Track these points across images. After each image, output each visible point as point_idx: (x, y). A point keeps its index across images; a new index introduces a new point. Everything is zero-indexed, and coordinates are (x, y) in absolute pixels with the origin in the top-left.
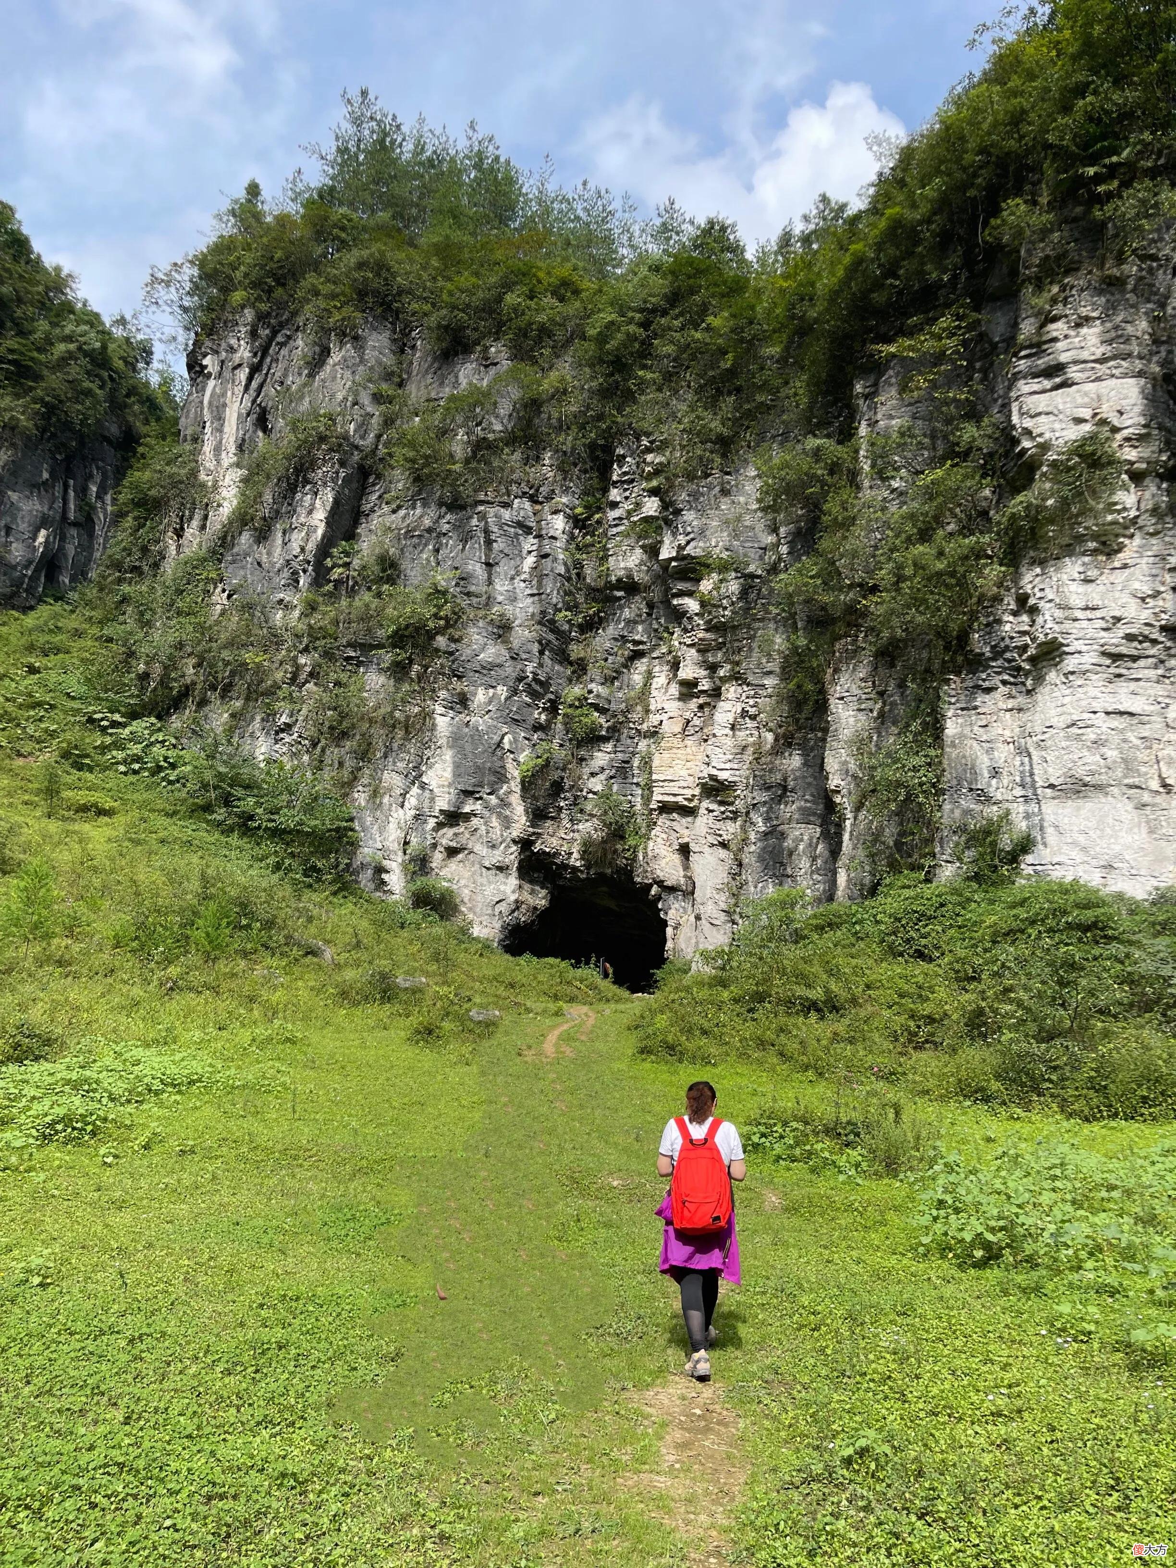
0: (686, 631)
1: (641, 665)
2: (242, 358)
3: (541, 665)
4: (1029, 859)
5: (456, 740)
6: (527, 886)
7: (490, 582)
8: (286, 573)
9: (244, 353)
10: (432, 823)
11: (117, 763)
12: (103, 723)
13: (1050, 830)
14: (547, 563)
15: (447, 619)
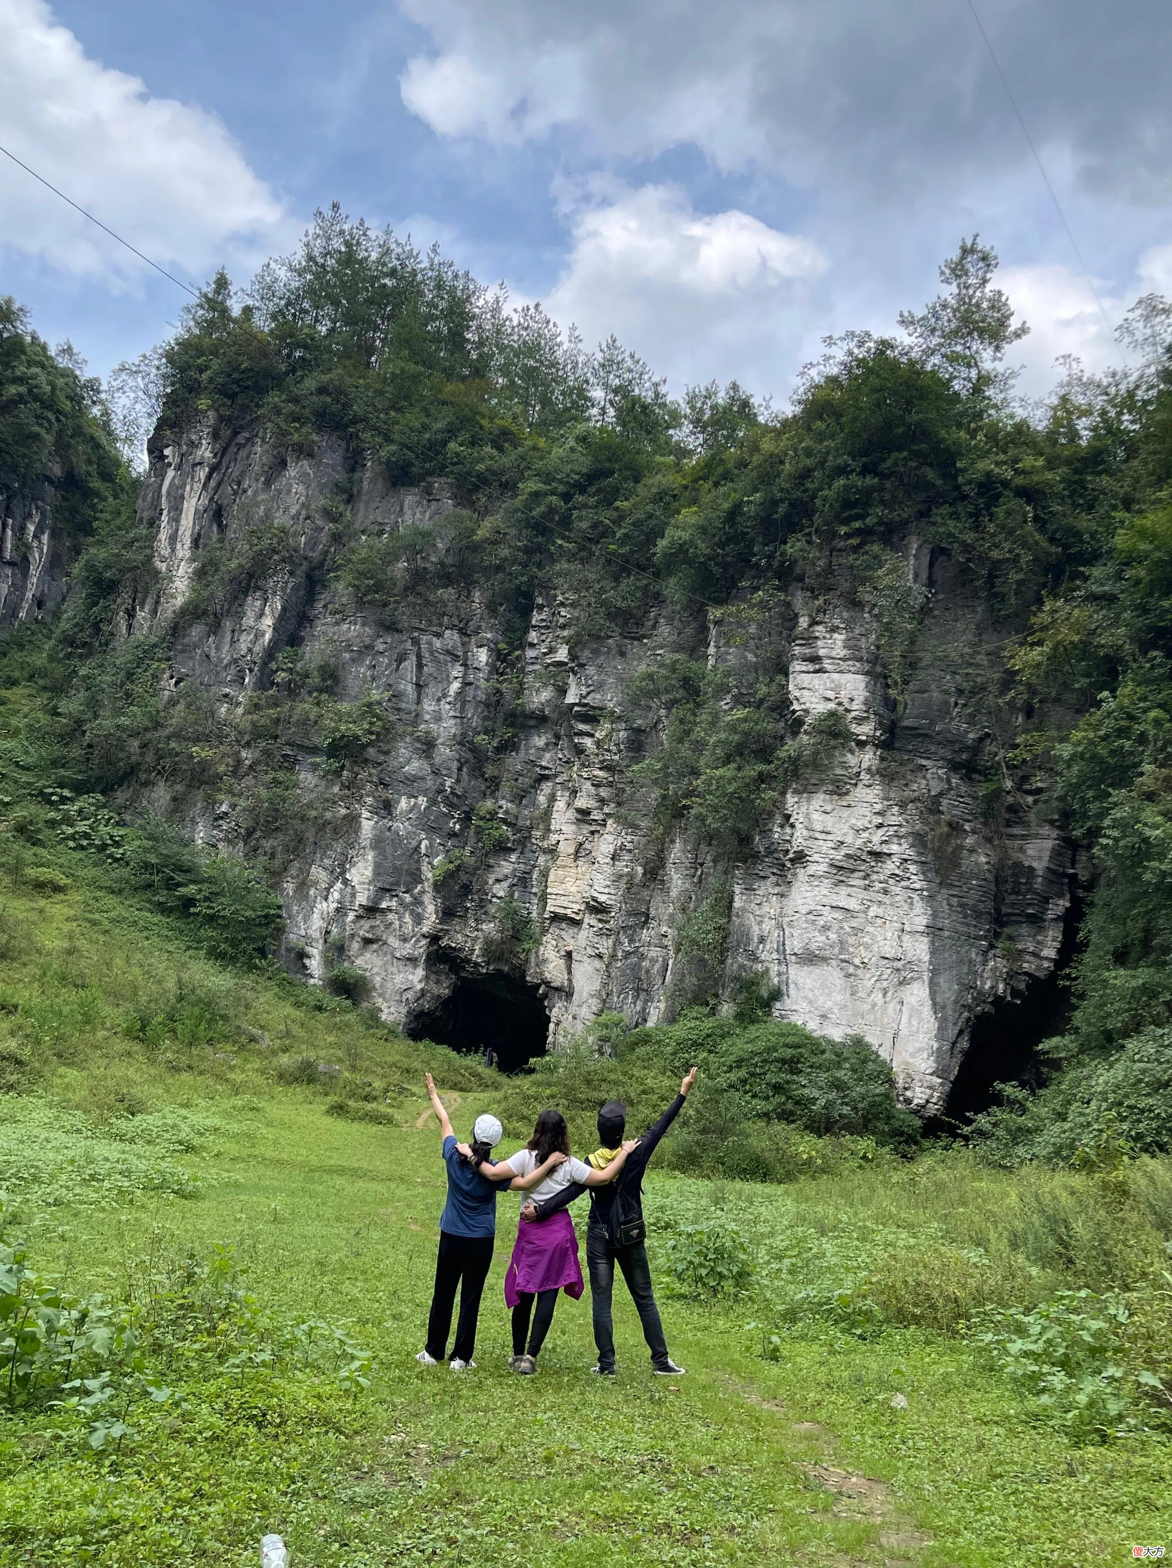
0: (583, 765)
1: (547, 788)
2: (202, 457)
3: (458, 781)
4: (778, 1005)
5: (378, 843)
6: (433, 977)
7: (419, 702)
8: (233, 670)
9: (205, 452)
10: (351, 916)
11: (67, 839)
12: (54, 798)
13: (792, 986)
14: (470, 691)
15: (378, 734)
